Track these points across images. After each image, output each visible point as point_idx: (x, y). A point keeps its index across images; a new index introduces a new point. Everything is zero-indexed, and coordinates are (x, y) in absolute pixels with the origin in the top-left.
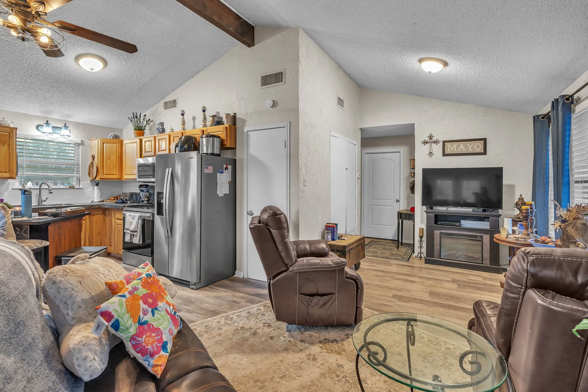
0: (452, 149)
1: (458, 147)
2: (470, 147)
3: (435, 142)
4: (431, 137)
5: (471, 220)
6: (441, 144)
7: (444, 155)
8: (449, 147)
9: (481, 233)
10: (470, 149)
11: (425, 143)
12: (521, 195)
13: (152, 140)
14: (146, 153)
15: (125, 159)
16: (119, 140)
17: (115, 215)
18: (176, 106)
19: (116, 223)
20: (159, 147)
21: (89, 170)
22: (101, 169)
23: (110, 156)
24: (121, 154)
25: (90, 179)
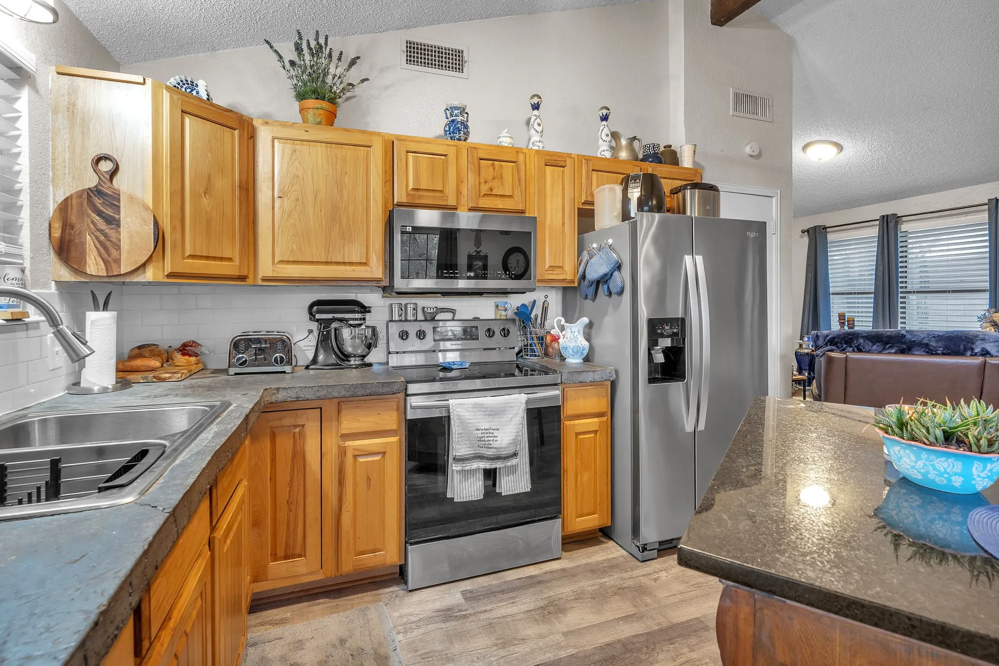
13: (445, 155)
14: (412, 192)
15: (278, 202)
16: (242, 116)
17: (334, 424)
18: (461, 70)
19: (343, 452)
20: (480, 183)
21: (66, 226)
22: (173, 229)
23: (209, 179)
24: (248, 178)
25: (66, 275)
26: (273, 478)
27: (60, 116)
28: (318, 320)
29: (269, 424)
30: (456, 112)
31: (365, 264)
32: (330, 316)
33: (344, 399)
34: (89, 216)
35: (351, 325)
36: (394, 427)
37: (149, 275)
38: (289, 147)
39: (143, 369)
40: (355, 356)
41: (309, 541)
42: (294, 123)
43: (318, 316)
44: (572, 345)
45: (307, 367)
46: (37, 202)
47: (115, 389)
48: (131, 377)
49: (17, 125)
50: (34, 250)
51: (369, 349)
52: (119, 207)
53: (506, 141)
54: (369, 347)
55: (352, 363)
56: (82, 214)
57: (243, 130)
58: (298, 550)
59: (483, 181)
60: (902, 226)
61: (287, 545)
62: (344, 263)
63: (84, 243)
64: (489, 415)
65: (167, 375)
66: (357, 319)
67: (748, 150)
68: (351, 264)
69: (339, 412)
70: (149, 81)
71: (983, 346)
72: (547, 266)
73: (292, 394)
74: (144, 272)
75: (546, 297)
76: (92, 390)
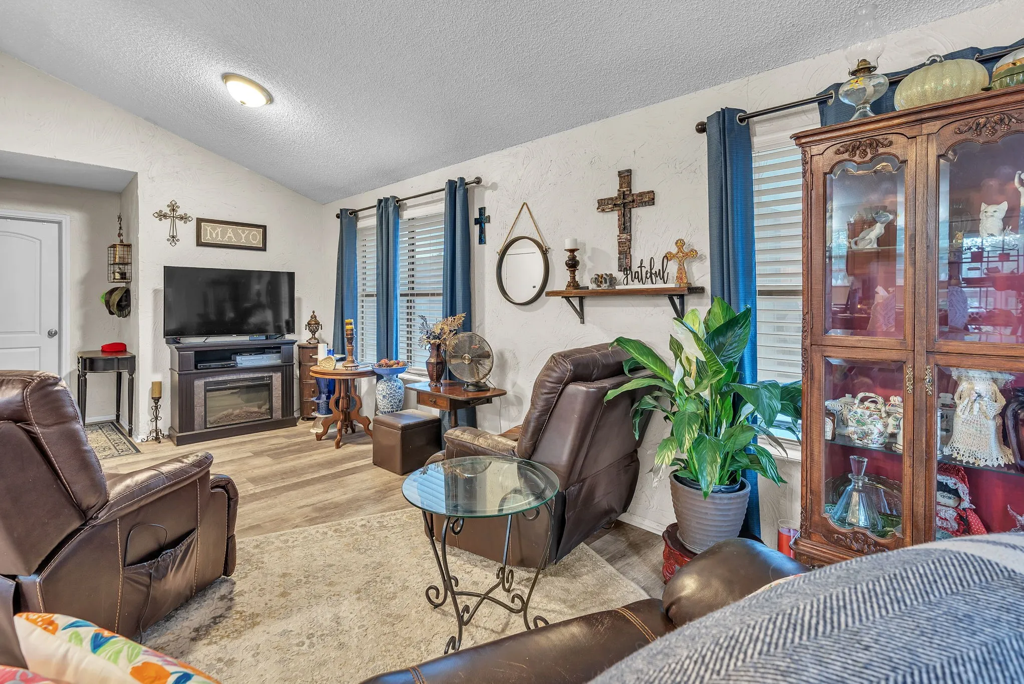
0: (214, 236)
1: (224, 233)
2: (243, 236)
3: (182, 218)
4: (173, 208)
5: (251, 355)
6: (194, 223)
7: (199, 244)
8: (208, 231)
9: (269, 372)
10: (243, 240)
11: (161, 216)
12: (314, 312)
60: (406, 211)
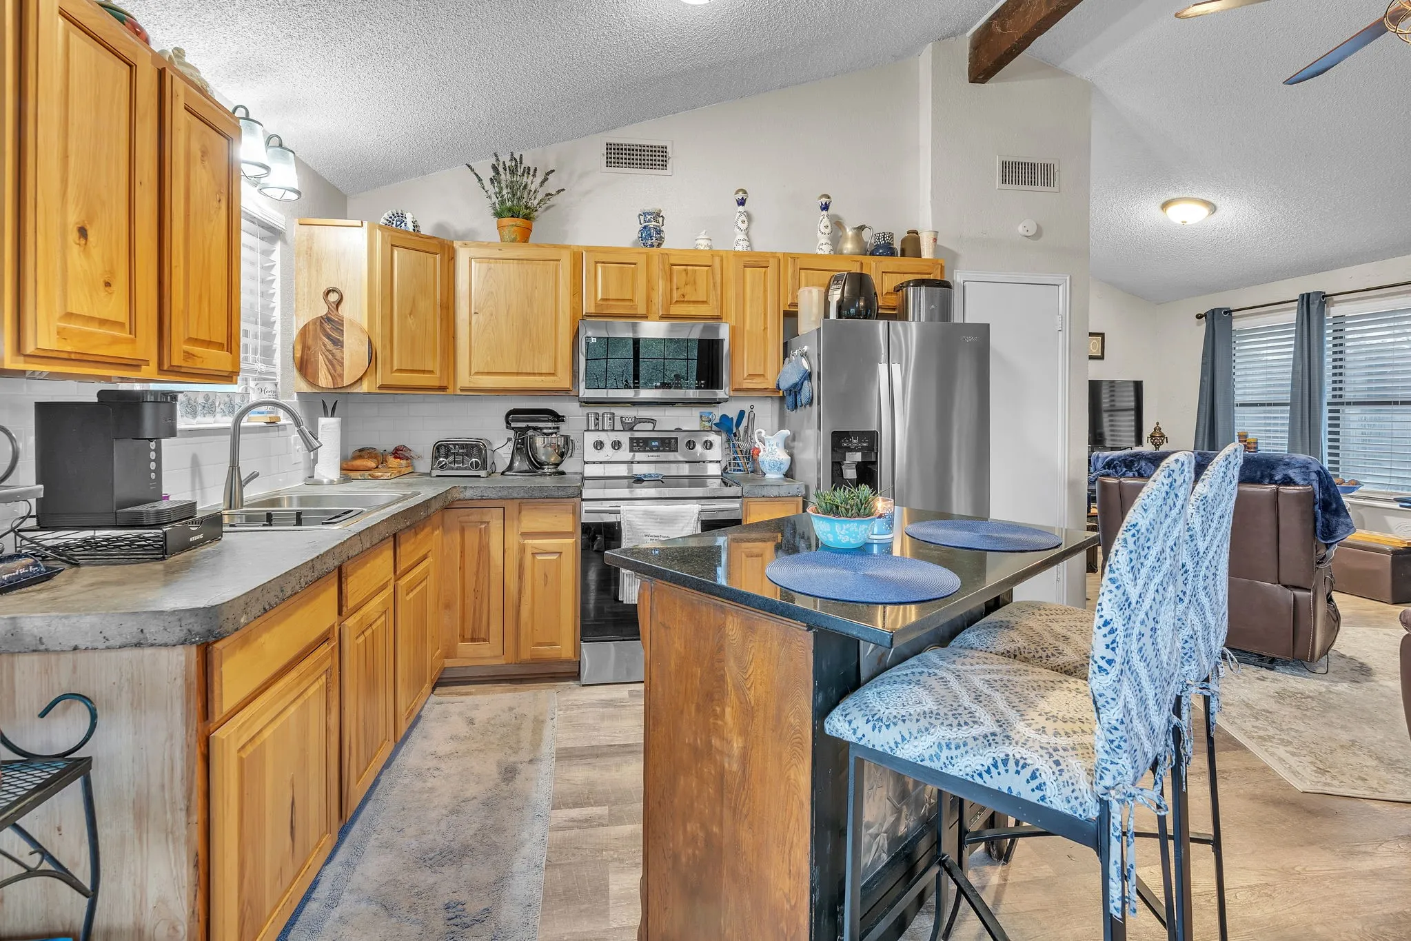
12: (1158, 423)
13: (635, 264)
14: (601, 303)
15: (474, 317)
16: (444, 240)
17: (516, 523)
18: (664, 167)
19: (523, 549)
20: (671, 290)
21: (305, 347)
22: (384, 347)
23: (414, 301)
24: (448, 297)
25: (304, 387)
26: (462, 568)
27: (301, 259)
28: (513, 429)
29: (460, 519)
30: (649, 217)
31: (553, 374)
32: (523, 425)
33: (525, 501)
34: (321, 339)
35: (545, 434)
36: (570, 530)
37: (365, 387)
38: (484, 266)
39: (362, 468)
40: (548, 464)
41: (492, 628)
42: (489, 243)
43: (513, 425)
44: (768, 459)
45: (503, 473)
46: (285, 331)
47: (340, 482)
48: (352, 474)
49: (273, 272)
50: (283, 368)
51: (562, 457)
52: (342, 331)
53: (703, 244)
54: (562, 455)
55: (546, 470)
56: (316, 337)
57: (444, 254)
58: (483, 636)
59: (675, 287)
60: (1332, 308)
61: (474, 630)
62: (534, 374)
63: (317, 362)
64: (660, 523)
65: (380, 474)
66: (550, 428)
67: (1020, 229)
68: (541, 374)
69: (520, 513)
70: (365, 224)
71: (1285, 472)
72: (745, 376)
73: (478, 493)
74: (361, 385)
75: (752, 407)
76: (323, 482)
